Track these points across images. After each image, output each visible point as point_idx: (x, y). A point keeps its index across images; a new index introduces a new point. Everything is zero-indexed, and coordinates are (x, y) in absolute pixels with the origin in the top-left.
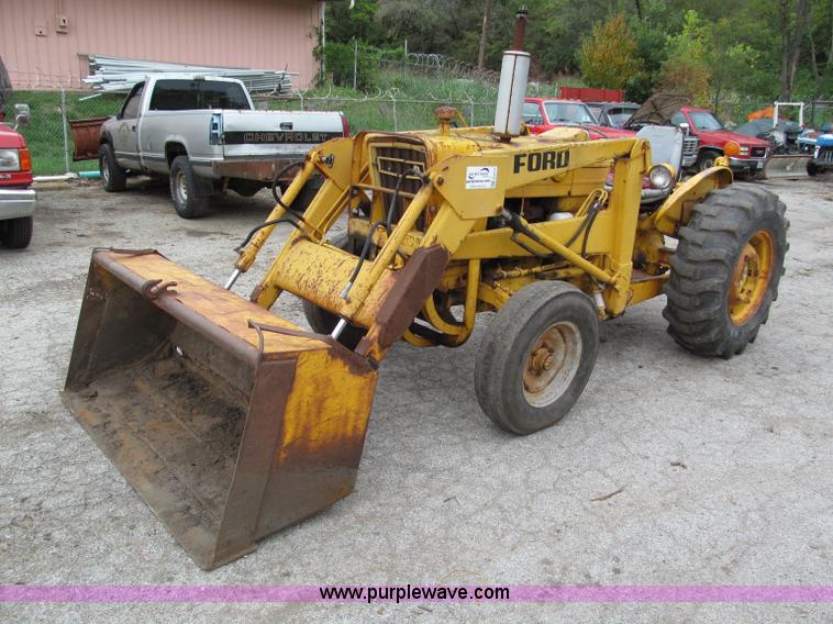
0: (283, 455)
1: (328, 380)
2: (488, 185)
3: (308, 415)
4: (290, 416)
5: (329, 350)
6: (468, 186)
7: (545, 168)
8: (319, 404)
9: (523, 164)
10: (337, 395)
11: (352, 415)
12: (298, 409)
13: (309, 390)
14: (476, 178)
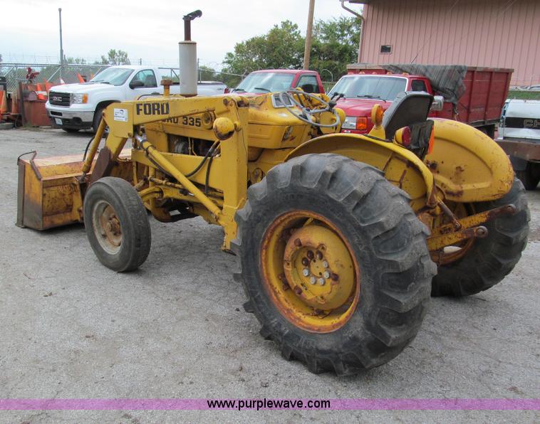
0: (26, 198)
1: (32, 177)
2: (124, 120)
3: (29, 187)
4: (26, 185)
6: (115, 119)
7: (154, 113)
8: (31, 185)
9: (142, 110)
12: (27, 181)
13: (28, 178)
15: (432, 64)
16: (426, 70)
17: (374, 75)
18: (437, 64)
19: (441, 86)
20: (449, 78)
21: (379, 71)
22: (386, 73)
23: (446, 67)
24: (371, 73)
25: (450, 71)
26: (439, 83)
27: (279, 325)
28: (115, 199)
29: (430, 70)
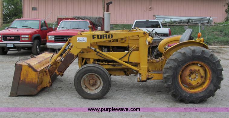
0: (21, 82)
1: (29, 71)
2: (84, 41)
3: (25, 76)
4: (22, 75)
5: (28, 66)
6: (78, 41)
7: (104, 38)
8: (27, 75)
9: (96, 37)
10: (30, 74)
11: (34, 79)
12: (23, 74)
13: (25, 72)
14: (80, 40)
15: (92, 16)
16: (90, 18)
17: (69, 20)
18: (94, 16)
19: (96, 24)
20: (98, 21)
21: (71, 19)
22: (74, 20)
23: (97, 17)
24: (68, 20)
25: (98, 19)
26: (95, 22)
27: (186, 94)
28: (101, 71)
29: (91, 18)
